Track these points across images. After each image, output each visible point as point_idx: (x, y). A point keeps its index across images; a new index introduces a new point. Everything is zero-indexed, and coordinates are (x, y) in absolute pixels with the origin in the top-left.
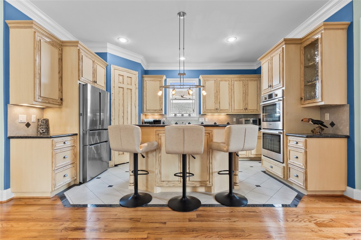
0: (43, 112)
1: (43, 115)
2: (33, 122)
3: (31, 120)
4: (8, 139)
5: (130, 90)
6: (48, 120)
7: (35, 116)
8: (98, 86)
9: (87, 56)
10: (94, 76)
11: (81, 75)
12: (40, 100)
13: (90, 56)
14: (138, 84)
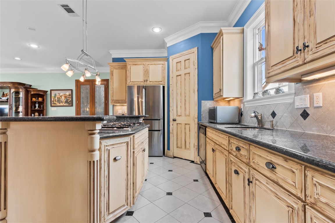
5: (188, 75)
8: (152, 82)
9: (136, 65)
10: (145, 77)
11: (129, 81)
12: (113, 102)
13: (139, 63)
14: (197, 62)
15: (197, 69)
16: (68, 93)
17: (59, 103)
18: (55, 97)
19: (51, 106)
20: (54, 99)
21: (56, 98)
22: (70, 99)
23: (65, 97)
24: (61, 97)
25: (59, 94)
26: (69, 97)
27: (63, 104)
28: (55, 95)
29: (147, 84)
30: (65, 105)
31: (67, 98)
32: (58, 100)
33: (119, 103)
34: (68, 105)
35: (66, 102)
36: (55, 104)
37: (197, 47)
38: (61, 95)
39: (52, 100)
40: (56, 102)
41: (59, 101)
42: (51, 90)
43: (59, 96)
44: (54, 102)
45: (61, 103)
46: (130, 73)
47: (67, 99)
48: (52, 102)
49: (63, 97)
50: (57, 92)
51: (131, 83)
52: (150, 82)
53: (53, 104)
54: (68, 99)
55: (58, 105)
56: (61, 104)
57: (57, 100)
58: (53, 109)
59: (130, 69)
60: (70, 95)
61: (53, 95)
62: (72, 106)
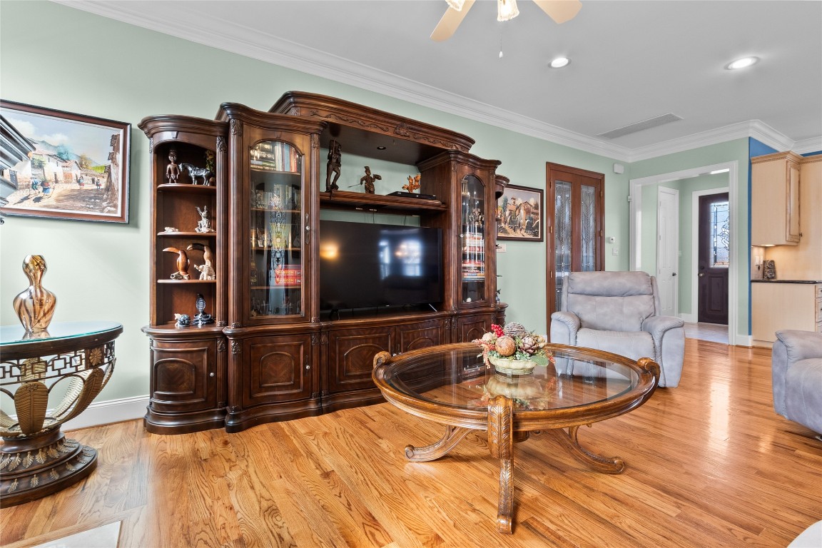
21: (507, 213)
22: (538, 219)
23: (528, 211)
24: (518, 211)
25: (513, 201)
26: (535, 211)
31: (532, 215)
35: (529, 227)
40: (507, 227)
43: (514, 208)
47: (530, 218)
55: (512, 235)
56: (519, 234)
62: (541, 240)
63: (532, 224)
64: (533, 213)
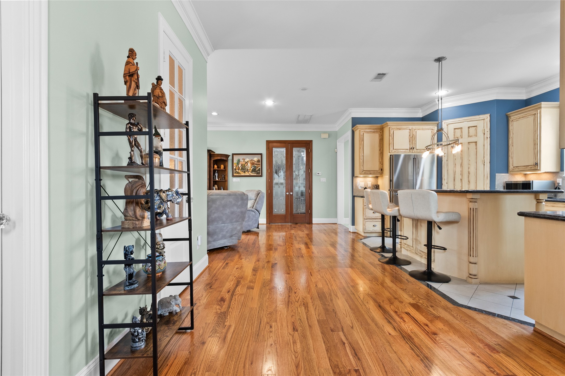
0: (378, 179)
1: (378, 182)
2: (369, 187)
3: (368, 185)
4: (354, 197)
5: (474, 144)
6: (379, 185)
7: (370, 183)
8: (419, 150)
9: (400, 129)
10: (411, 144)
11: (392, 148)
12: (363, 173)
13: (405, 127)
14: (489, 131)
15: (489, 139)
16: (256, 159)
17: (244, 172)
18: (238, 163)
19: (233, 176)
20: (236, 167)
21: (240, 165)
22: (259, 167)
23: (253, 164)
24: (246, 164)
25: (243, 160)
26: (258, 163)
27: (249, 173)
28: (239, 161)
29: (413, 152)
30: (252, 174)
31: (255, 165)
32: (242, 167)
33: (370, 174)
34: (255, 175)
35: (254, 170)
36: (238, 173)
37: (489, 114)
38: (246, 160)
39: (235, 168)
40: (240, 171)
41: (244, 169)
42: (233, 154)
43: (244, 163)
44: (237, 170)
45: (247, 172)
46: (393, 138)
47: (254, 167)
48: (234, 171)
49: (249, 164)
50: (241, 157)
51: (394, 150)
52: (417, 149)
53: (235, 173)
54: (256, 167)
55: (243, 174)
56: (247, 174)
57: (240, 168)
58: (235, 179)
59: (393, 134)
60: (258, 161)
61: (235, 161)
62: (261, 176)
63: (256, 169)
64: (256, 164)
